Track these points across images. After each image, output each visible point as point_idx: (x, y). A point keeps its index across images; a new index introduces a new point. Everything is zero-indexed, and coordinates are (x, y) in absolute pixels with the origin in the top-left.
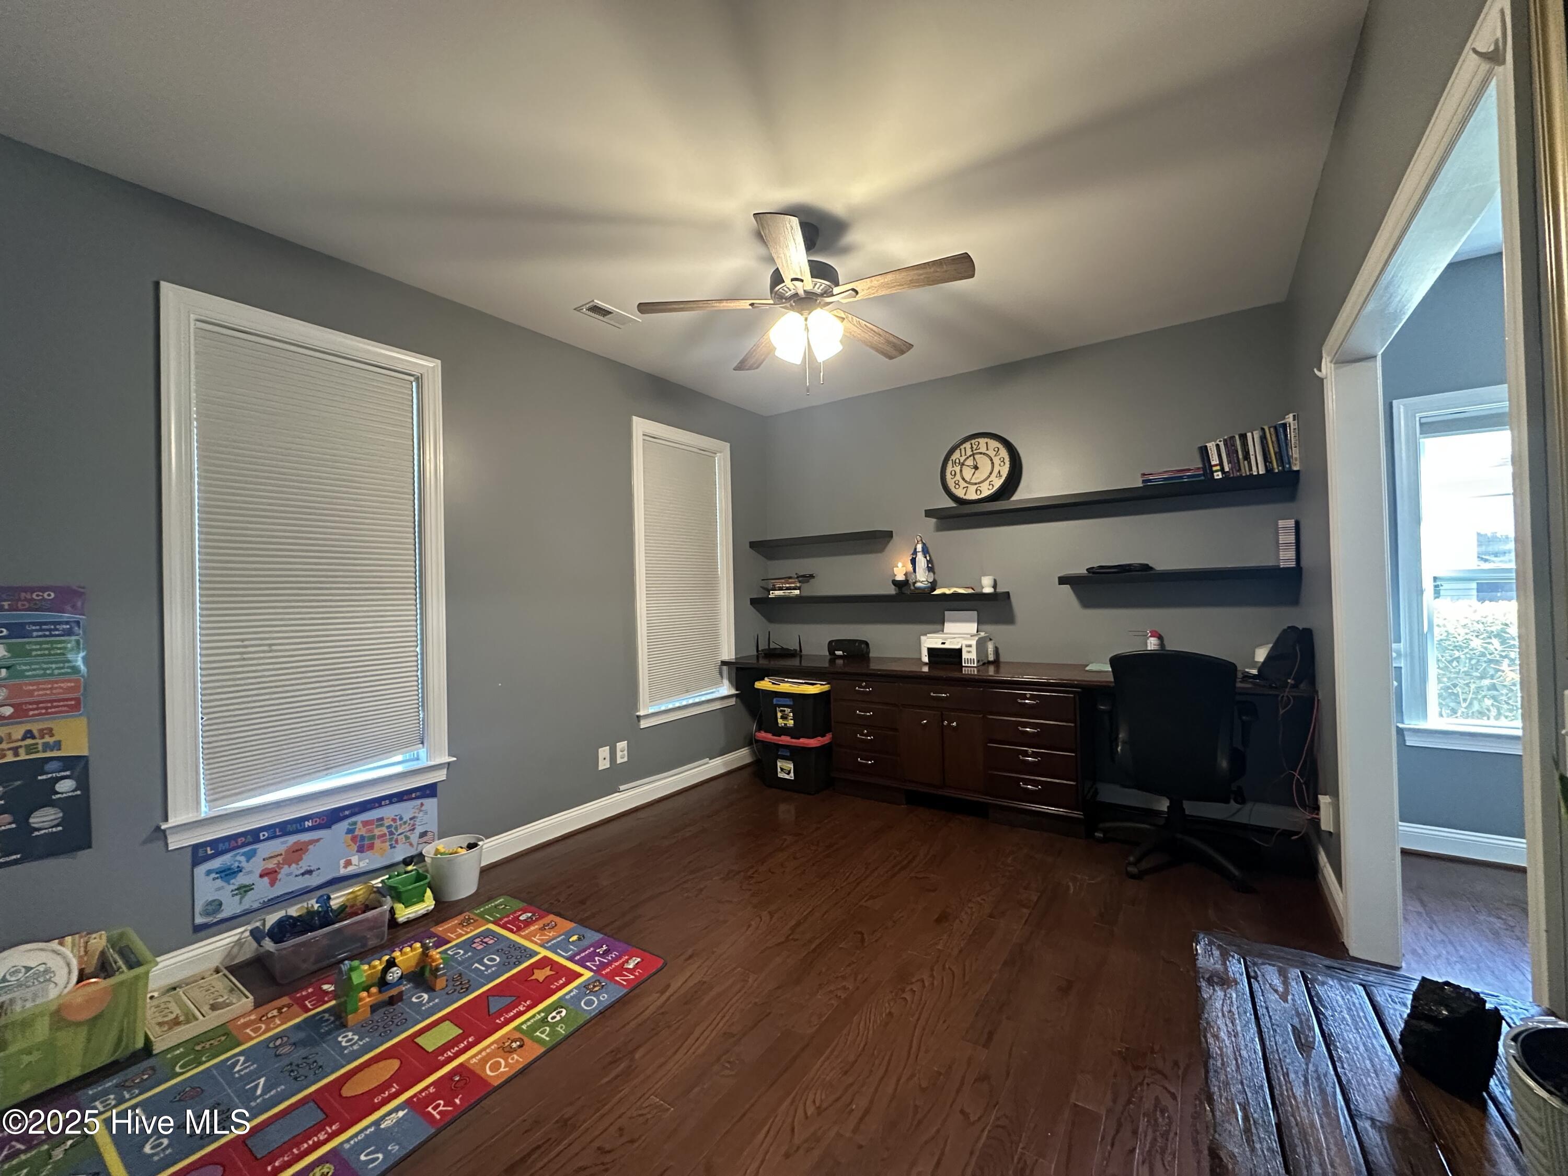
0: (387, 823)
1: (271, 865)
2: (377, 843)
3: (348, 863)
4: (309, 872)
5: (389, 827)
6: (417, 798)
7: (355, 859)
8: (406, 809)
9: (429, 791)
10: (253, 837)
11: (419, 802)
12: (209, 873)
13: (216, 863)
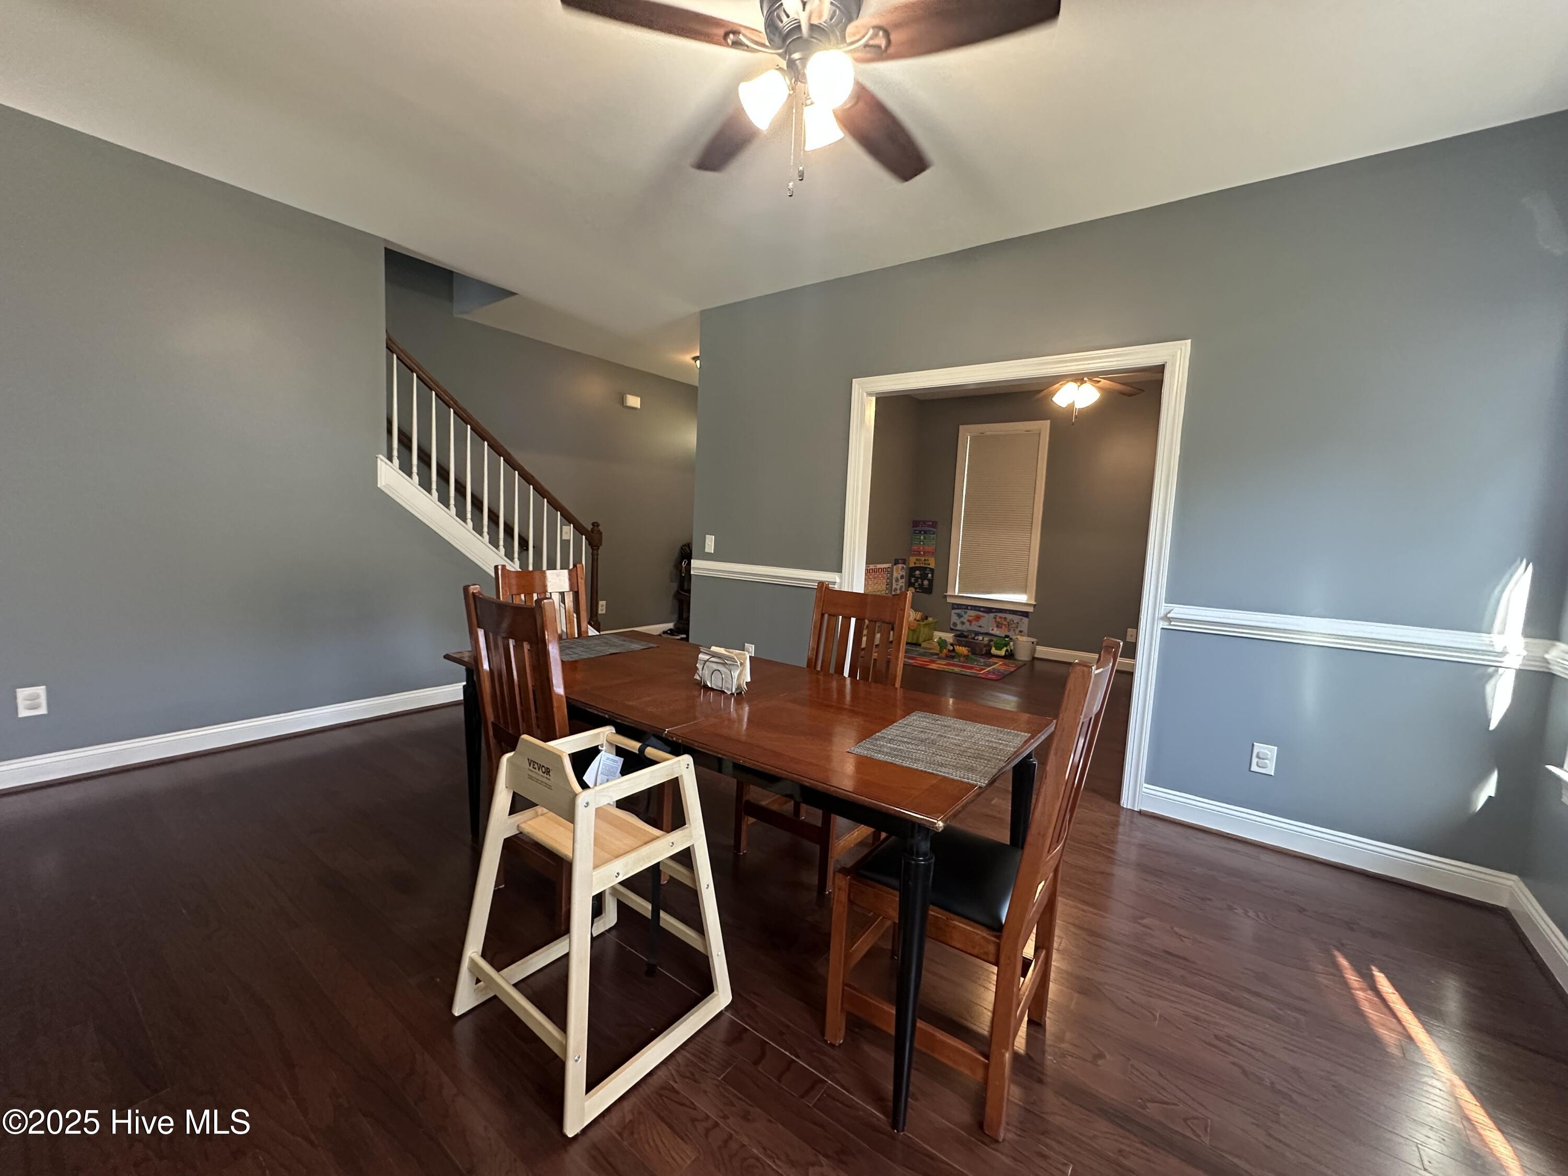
0: (1008, 620)
1: (970, 618)
2: (1003, 627)
3: (993, 630)
4: (980, 627)
5: (1008, 623)
6: (1020, 615)
7: (995, 629)
8: (1016, 618)
9: (1025, 614)
10: (967, 607)
11: (1021, 617)
12: (955, 613)
13: (957, 611)
